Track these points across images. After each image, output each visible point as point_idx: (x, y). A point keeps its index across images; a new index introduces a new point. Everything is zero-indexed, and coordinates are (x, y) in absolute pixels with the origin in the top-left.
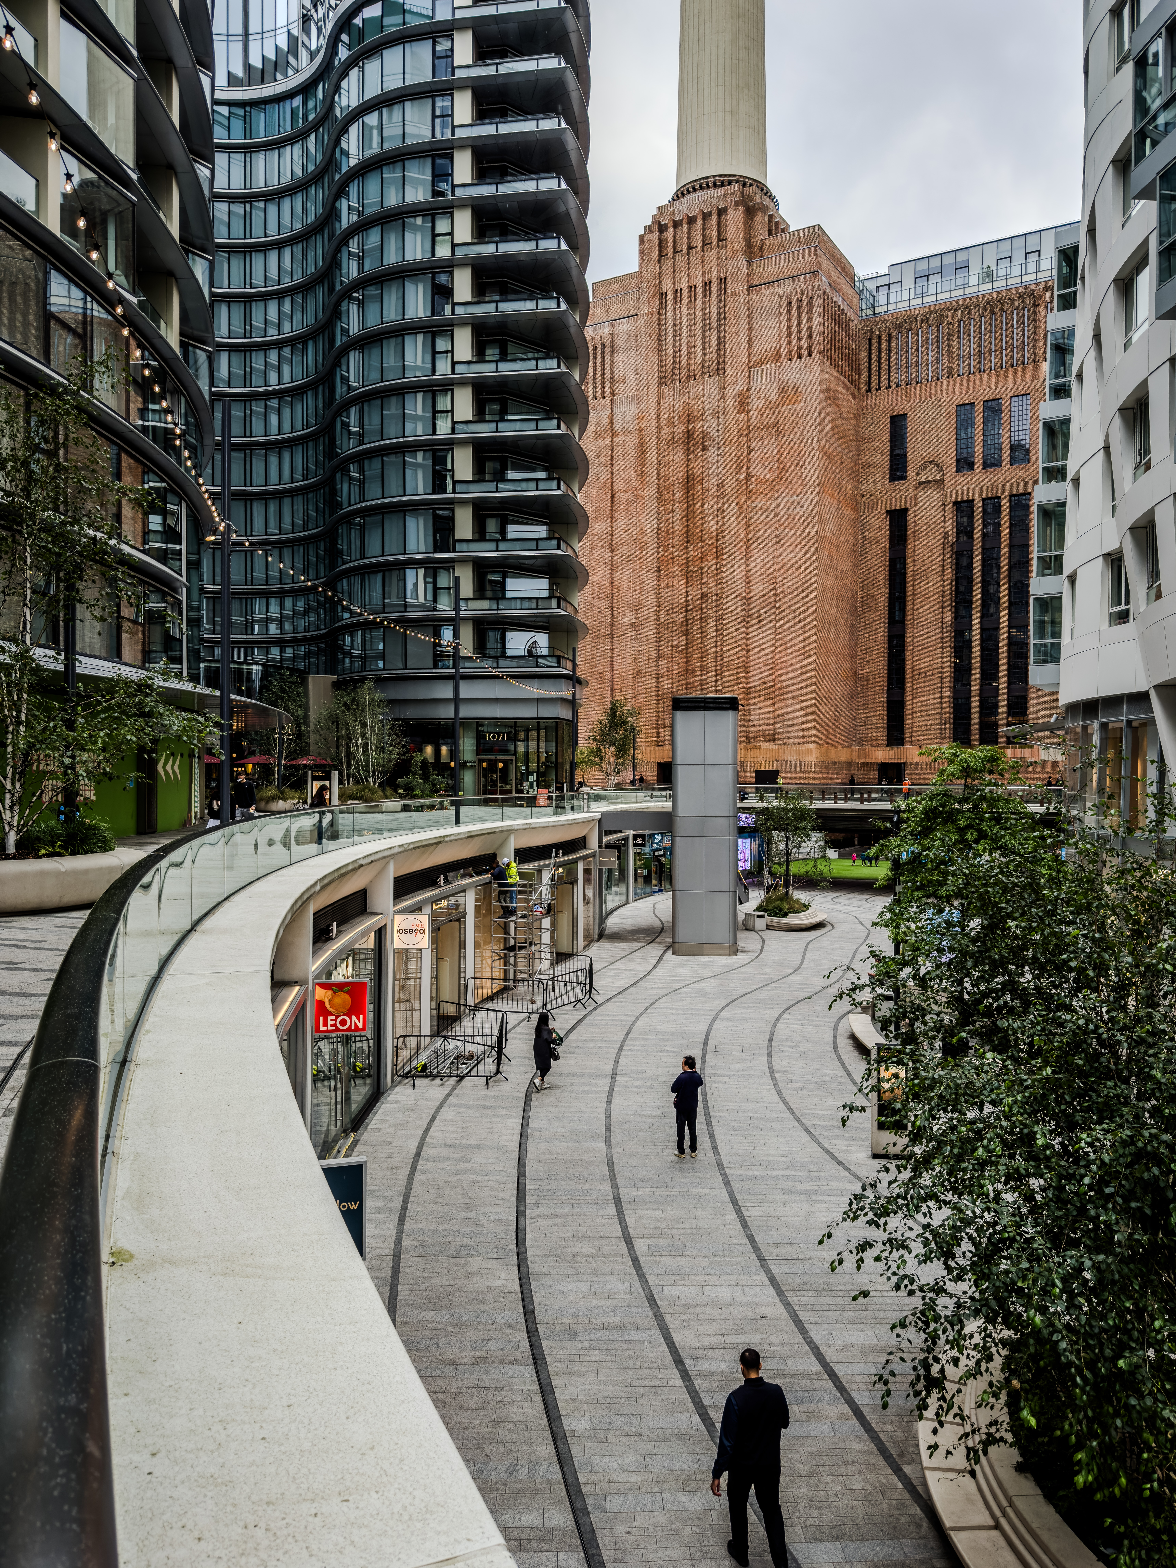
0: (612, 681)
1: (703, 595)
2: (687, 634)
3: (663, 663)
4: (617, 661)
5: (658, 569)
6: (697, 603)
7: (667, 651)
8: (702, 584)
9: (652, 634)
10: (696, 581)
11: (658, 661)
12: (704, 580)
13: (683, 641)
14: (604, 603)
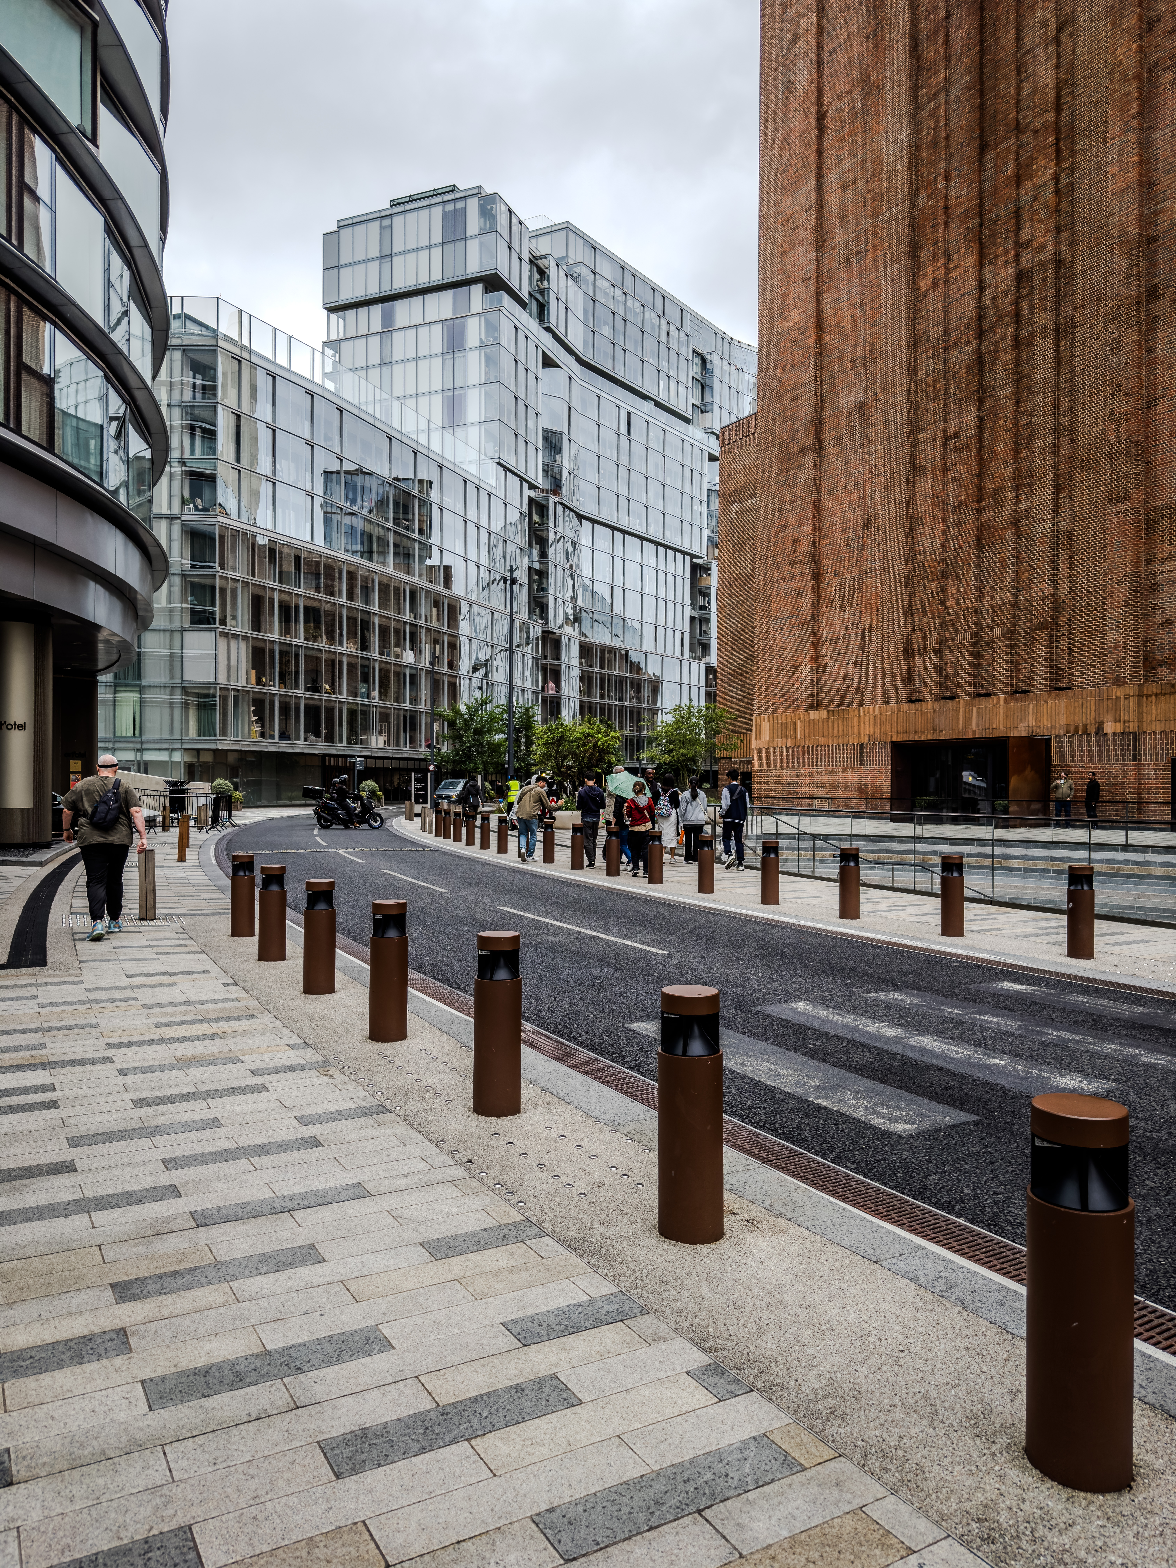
0: (816, 556)
1: (1021, 277)
2: (982, 393)
3: (925, 486)
4: (829, 503)
5: (914, 249)
6: (1006, 304)
7: (930, 453)
8: (1020, 246)
9: (899, 416)
10: (1003, 246)
11: (911, 483)
12: (1025, 234)
13: (970, 416)
14: (804, 374)
